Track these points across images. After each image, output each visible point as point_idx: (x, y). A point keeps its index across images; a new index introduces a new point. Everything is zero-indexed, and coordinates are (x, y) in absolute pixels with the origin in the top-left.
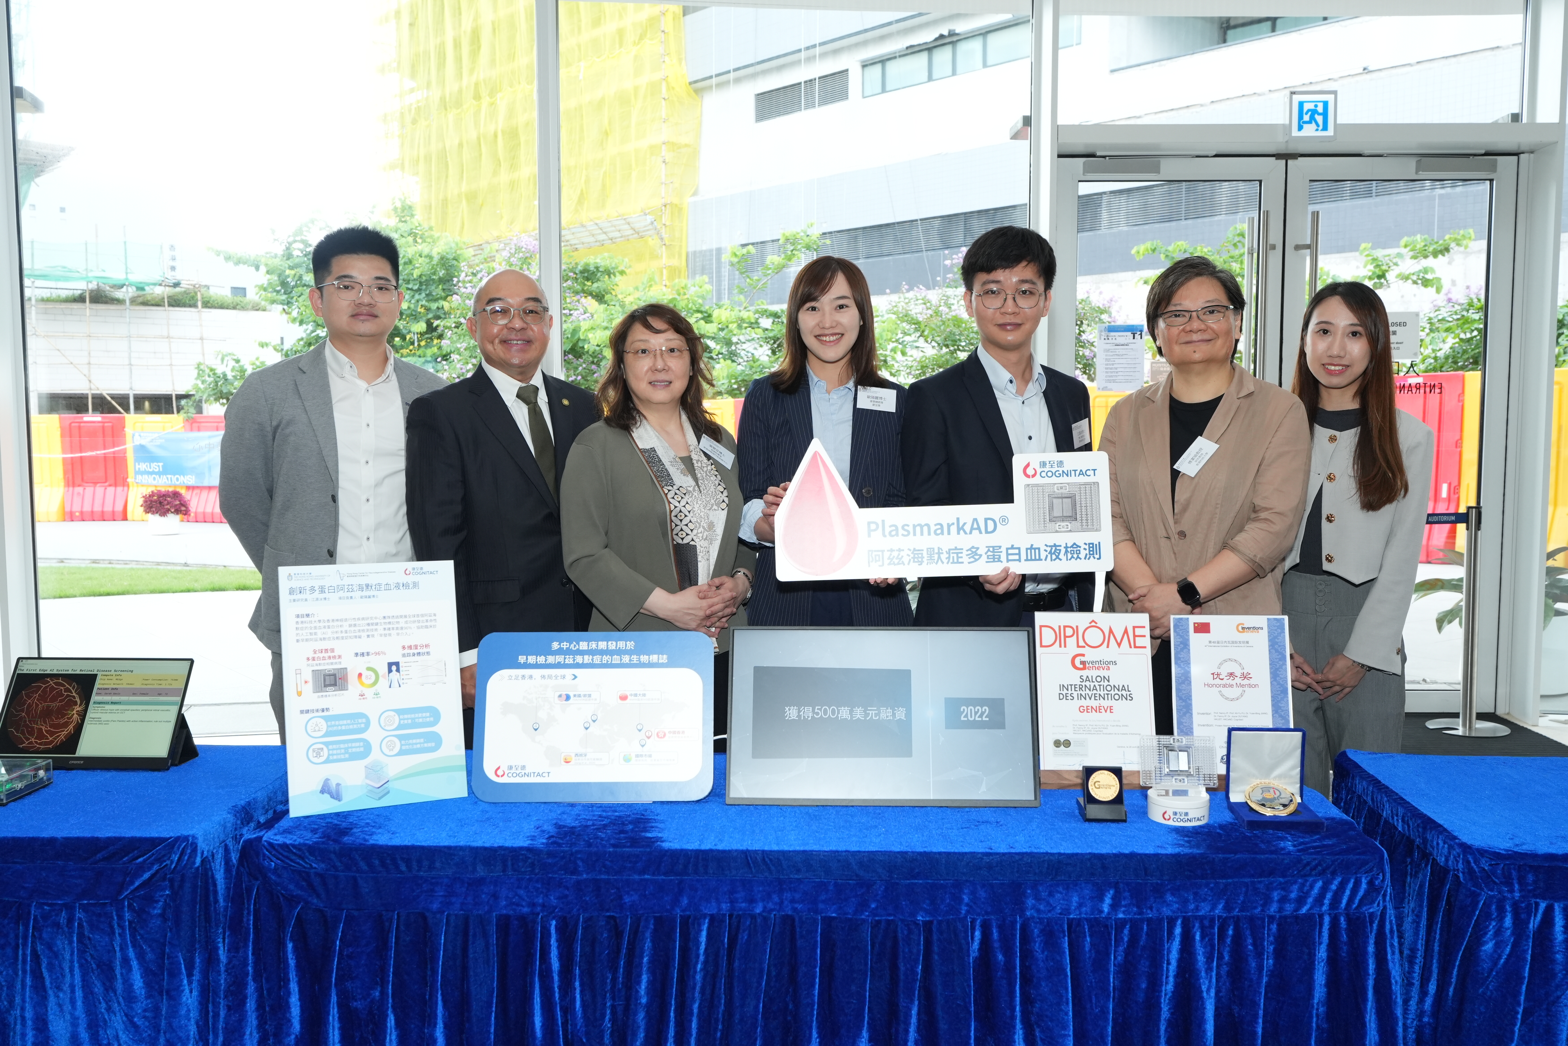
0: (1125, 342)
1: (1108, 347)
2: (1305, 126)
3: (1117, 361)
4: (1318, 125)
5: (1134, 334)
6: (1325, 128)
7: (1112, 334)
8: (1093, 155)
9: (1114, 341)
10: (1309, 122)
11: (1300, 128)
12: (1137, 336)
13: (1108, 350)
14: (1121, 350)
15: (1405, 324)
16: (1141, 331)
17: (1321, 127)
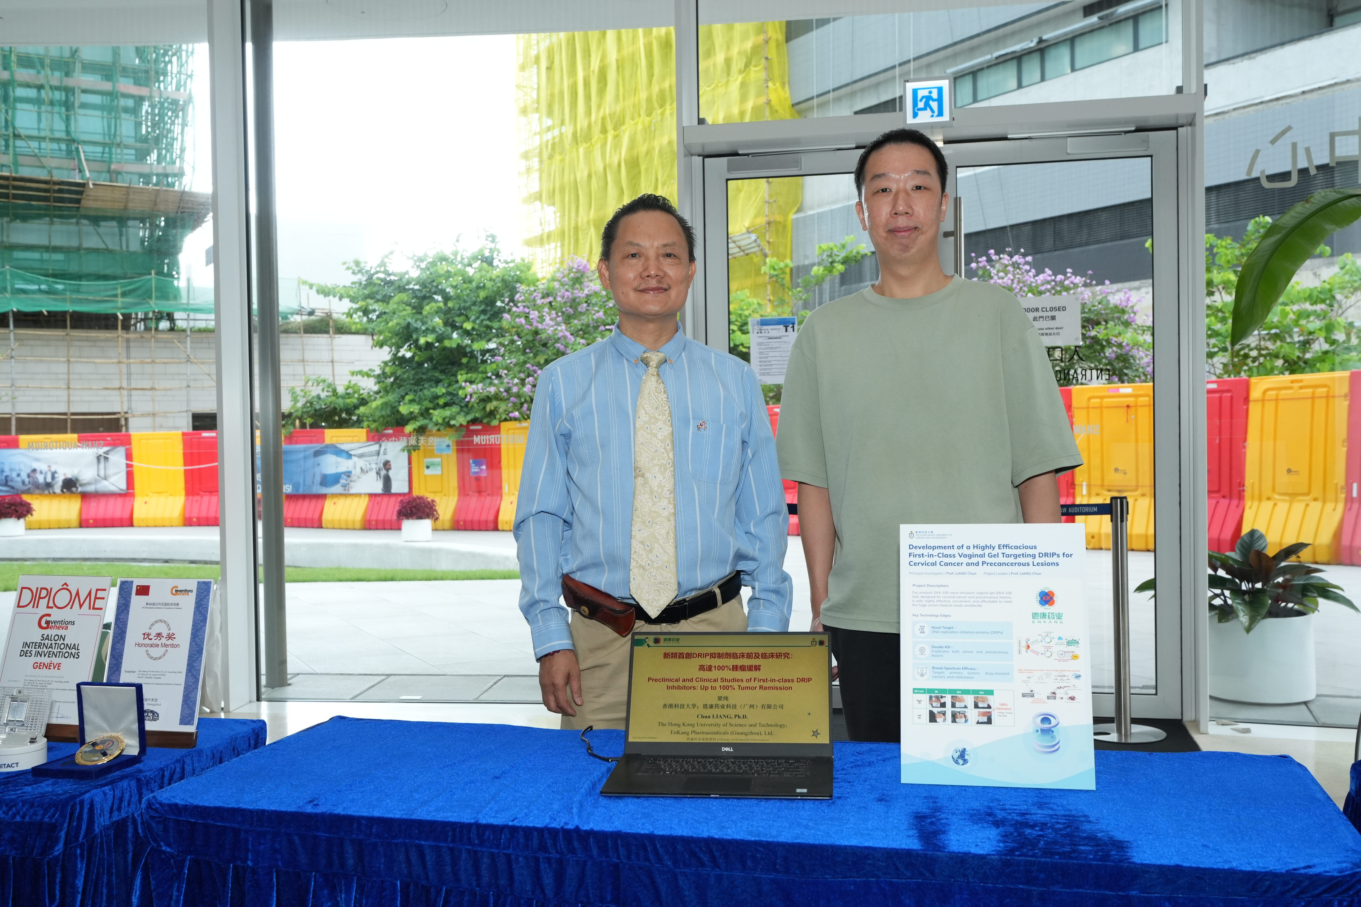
0: (778, 335)
1: (761, 340)
2: (920, 113)
3: (771, 354)
4: (933, 111)
5: (786, 327)
6: (940, 114)
7: (765, 327)
8: (737, 154)
9: (767, 334)
10: (924, 109)
11: (915, 115)
12: (790, 329)
13: (761, 344)
14: (774, 343)
15: (1064, 309)
16: (793, 324)
17: (936, 113)
